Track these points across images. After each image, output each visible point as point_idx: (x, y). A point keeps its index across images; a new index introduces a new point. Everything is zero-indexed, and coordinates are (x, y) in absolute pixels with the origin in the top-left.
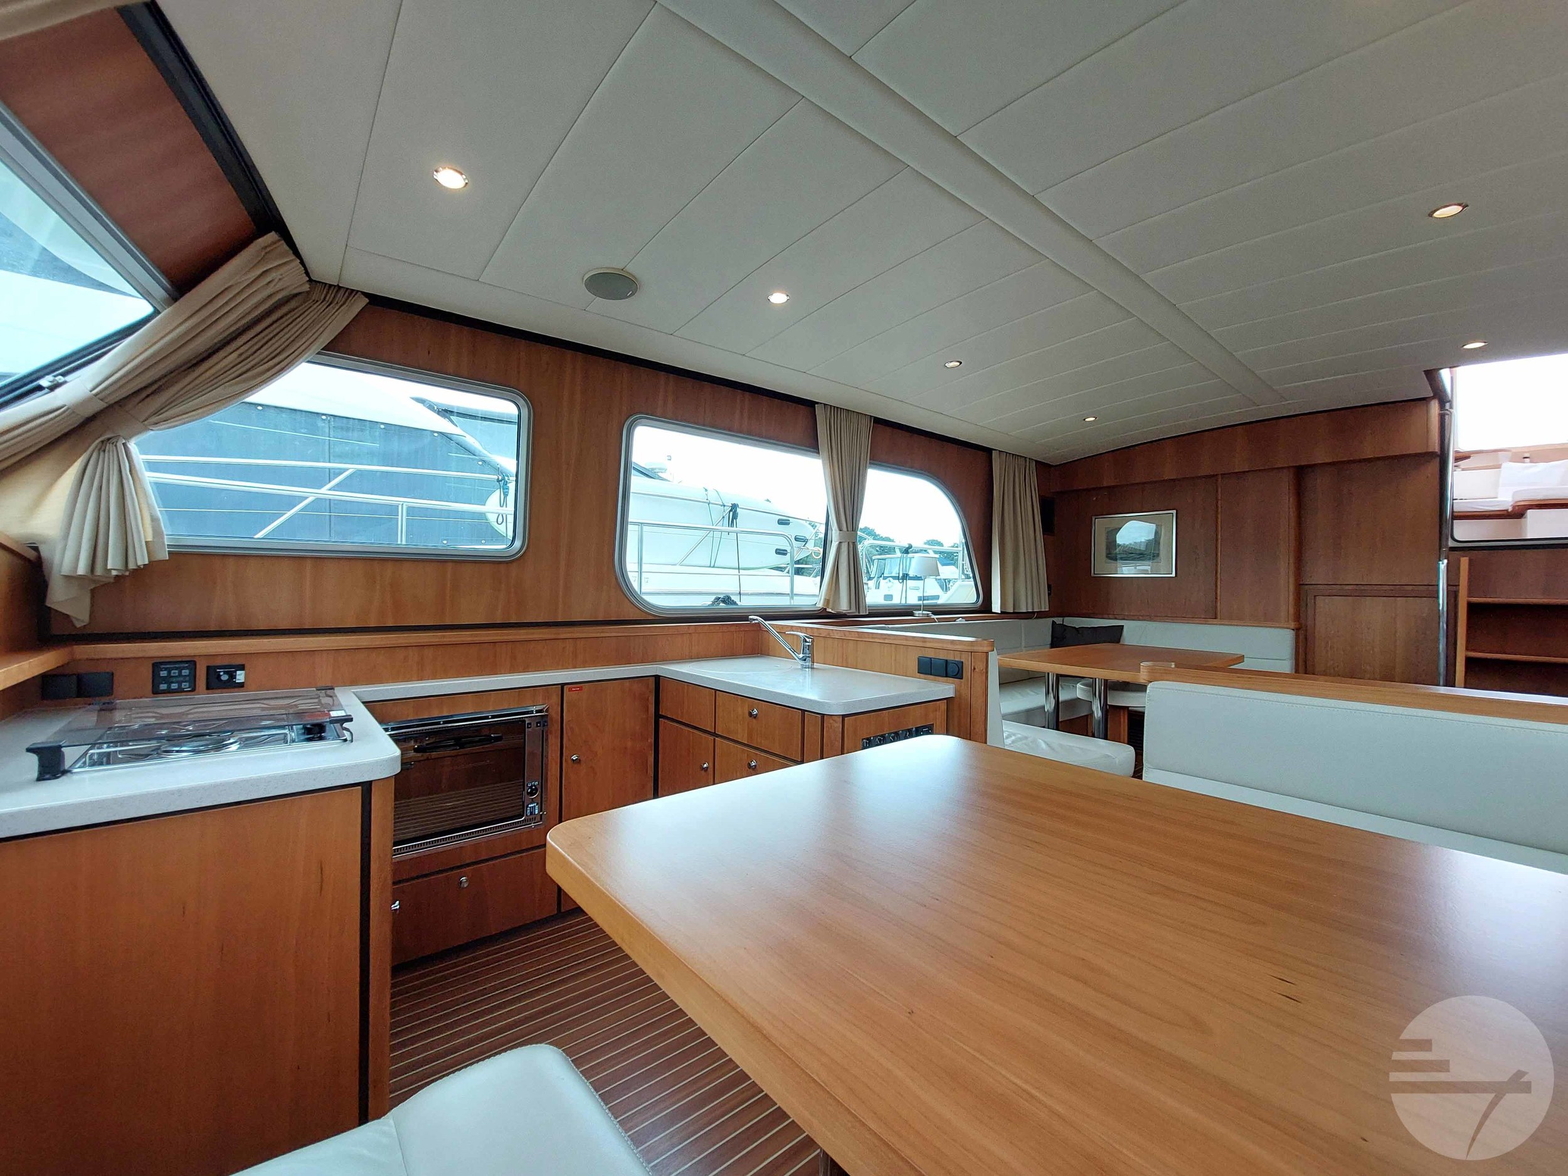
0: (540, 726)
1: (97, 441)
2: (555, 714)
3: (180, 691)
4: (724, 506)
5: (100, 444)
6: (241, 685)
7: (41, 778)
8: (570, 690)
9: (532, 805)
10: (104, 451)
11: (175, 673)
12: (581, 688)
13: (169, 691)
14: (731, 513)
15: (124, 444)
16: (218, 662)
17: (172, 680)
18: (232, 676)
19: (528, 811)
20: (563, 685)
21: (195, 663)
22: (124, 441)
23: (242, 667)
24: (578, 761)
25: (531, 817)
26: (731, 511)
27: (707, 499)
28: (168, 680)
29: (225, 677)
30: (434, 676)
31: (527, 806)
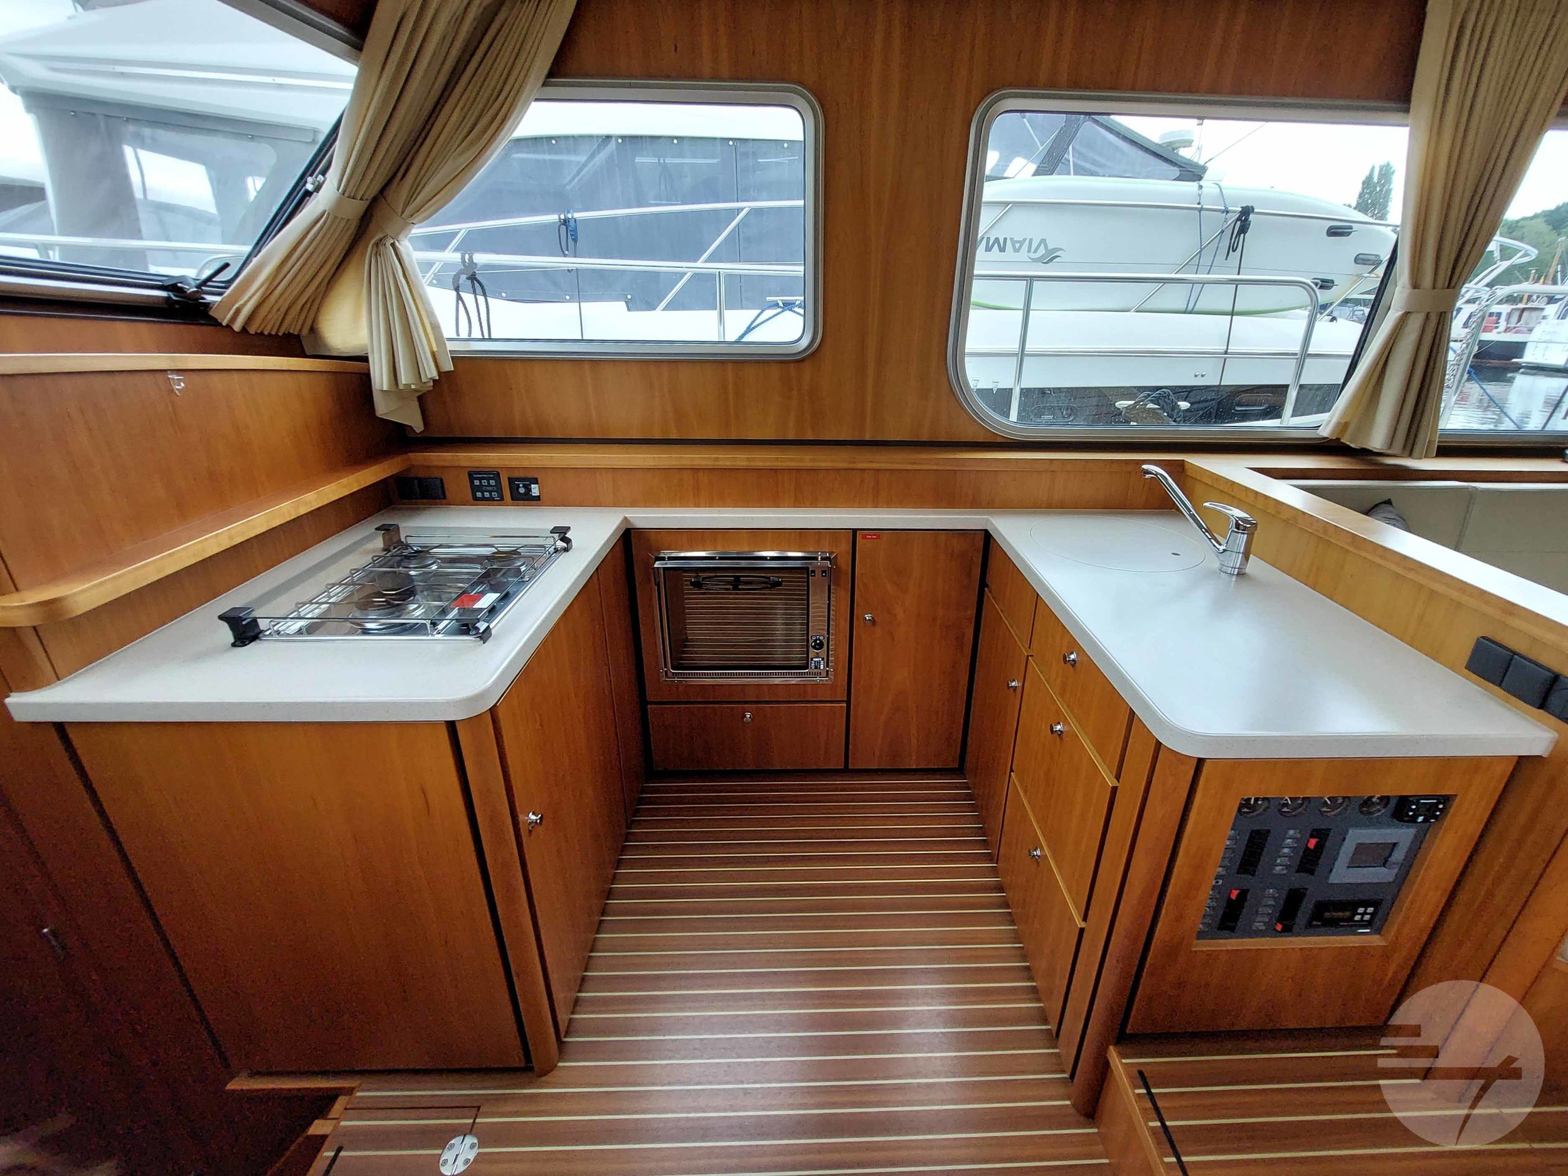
0: (825, 576)
1: (370, 246)
2: (844, 563)
3: (491, 499)
4: (1228, 212)
5: (375, 249)
6: (538, 498)
7: (234, 645)
8: (864, 537)
9: (816, 659)
10: (380, 255)
11: (485, 482)
12: (878, 537)
13: (484, 499)
14: (1239, 222)
15: (393, 245)
16: (516, 475)
17: (484, 488)
18: (529, 490)
19: (813, 665)
20: (855, 531)
21: (498, 474)
22: (392, 241)
23: (536, 481)
24: (873, 622)
25: (816, 671)
26: (1237, 220)
27: (1199, 204)
28: (480, 488)
29: (522, 490)
30: (711, 503)
31: (812, 660)
